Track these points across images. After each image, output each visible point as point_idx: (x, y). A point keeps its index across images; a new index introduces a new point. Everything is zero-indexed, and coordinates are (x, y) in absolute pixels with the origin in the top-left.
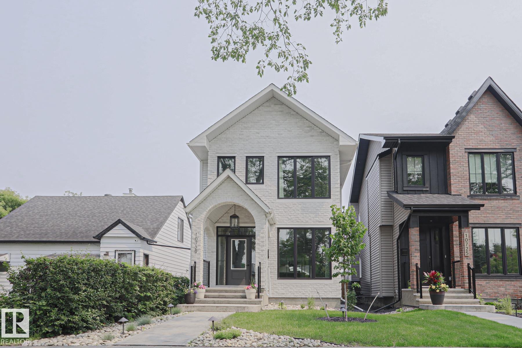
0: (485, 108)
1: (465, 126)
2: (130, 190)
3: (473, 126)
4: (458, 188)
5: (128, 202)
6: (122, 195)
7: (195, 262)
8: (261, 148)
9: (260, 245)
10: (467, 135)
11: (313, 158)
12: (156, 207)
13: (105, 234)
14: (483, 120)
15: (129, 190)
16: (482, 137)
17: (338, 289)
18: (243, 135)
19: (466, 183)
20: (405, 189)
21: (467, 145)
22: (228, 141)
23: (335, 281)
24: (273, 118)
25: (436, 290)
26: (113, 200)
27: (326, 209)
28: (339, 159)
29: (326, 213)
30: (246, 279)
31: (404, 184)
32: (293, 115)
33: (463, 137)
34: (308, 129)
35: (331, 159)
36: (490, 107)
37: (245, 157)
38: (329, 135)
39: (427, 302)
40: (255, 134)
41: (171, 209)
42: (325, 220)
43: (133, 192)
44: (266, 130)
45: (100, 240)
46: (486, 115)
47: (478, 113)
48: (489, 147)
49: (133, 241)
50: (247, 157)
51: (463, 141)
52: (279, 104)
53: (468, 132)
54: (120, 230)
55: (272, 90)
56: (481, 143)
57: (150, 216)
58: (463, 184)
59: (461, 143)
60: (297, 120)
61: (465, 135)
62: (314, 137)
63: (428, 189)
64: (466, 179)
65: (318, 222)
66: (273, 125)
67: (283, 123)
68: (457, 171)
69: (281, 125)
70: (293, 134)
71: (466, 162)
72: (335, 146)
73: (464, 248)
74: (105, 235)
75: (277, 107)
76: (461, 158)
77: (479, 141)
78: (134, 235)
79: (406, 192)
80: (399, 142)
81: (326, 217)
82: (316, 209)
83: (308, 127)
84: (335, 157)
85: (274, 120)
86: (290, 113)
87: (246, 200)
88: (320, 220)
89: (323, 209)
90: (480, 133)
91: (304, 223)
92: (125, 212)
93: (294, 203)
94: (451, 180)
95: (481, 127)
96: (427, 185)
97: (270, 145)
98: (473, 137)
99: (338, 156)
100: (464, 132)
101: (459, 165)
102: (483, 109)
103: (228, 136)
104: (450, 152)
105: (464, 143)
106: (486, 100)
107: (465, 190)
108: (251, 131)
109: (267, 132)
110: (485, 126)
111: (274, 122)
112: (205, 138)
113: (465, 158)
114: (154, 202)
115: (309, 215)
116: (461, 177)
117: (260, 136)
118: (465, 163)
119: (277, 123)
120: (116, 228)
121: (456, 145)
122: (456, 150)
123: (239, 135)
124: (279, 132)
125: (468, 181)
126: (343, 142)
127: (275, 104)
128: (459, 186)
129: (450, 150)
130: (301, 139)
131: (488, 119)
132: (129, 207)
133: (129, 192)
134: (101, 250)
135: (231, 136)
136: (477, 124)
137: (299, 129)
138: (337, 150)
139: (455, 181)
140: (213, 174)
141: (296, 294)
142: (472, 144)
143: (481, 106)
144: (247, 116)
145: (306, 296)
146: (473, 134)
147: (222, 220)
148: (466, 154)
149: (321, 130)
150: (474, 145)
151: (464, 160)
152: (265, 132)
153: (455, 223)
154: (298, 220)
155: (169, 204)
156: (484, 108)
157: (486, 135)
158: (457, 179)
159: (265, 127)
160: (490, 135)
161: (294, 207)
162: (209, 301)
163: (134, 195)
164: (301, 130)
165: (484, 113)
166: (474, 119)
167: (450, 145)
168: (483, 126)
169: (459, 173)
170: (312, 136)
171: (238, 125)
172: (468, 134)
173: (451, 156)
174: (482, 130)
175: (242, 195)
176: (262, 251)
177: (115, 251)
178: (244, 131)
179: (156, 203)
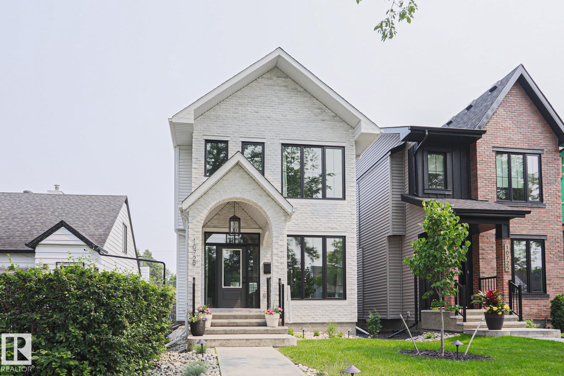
0: (514, 100)
1: (492, 120)
2: (57, 187)
3: (501, 121)
4: (485, 193)
5: (57, 201)
6: (47, 193)
7: (194, 279)
8: (260, 132)
9: (279, 256)
10: (495, 132)
11: (324, 149)
12: (96, 209)
13: (41, 240)
14: (512, 115)
15: (55, 187)
16: (511, 135)
17: (353, 311)
18: (237, 113)
19: (493, 187)
20: (426, 191)
21: (494, 143)
22: (219, 121)
23: (350, 302)
24: (275, 94)
25: (499, 312)
26: (37, 198)
27: (340, 213)
28: (355, 151)
29: (339, 218)
30: (241, 300)
31: (425, 186)
32: (300, 92)
33: (491, 134)
34: (319, 111)
35: (345, 150)
36: (519, 101)
37: (241, 143)
38: (343, 121)
39: (471, 326)
40: (252, 113)
41: (116, 212)
42: (338, 227)
43: (60, 189)
44: (267, 109)
45: (35, 248)
46: (514, 109)
47: (506, 106)
48: (518, 146)
49: (81, 250)
50: (243, 142)
51: (491, 138)
52: (284, 77)
53: (496, 127)
54: (63, 236)
55: (279, 56)
56: (509, 141)
57: (91, 220)
58: (490, 189)
59: (488, 140)
60: (305, 99)
61: (493, 131)
62: (325, 122)
63: (451, 193)
64: (493, 182)
65: (330, 229)
66: (275, 103)
67: (288, 102)
68: (484, 173)
69: (285, 104)
70: (301, 116)
71: (493, 162)
72: (350, 135)
73: (505, 262)
74: (42, 242)
75: (281, 81)
76: (489, 157)
77: (507, 139)
78: (82, 243)
79: (427, 196)
80: (427, 133)
81: (340, 222)
82: (328, 212)
83: (319, 109)
84: (350, 149)
85: (276, 97)
86: (296, 89)
87: (260, 196)
88: (332, 227)
89: (336, 212)
90: (508, 130)
91: (313, 229)
92: (56, 213)
93: (301, 204)
94: (478, 184)
95: (509, 123)
96: (450, 188)
97: (272, 128)
98: (501, 134)
99: (354, 147)
100: (491, 127)
101: (486, 166)
102: (511, 102)
103: (218, 114)
104: (477, 150)
105: (492, 140)
106: (515, 92)
107: (493, 196)
108: (248, 108)
109: (267, 112)
110: (514, 122)
111: (277, 99)
112: (193, 113)
113: (493, 158)
114: (92, 202)
115: (320, 219)
116: (488, 180)
117: (259, 116)
118: (492, 164)
119: (280, 101)
120: (58, 232)
121: (484, 142)
122: (483, 148)
123: (233, 113)
124: (283, 113)
125: (495, 185)
126: (365, 128)
127: (278, 77)
128: (486, 191)
129: (477, 148)
130: (310, 124)
131: (516, 114)
132: (60, 207)
133: (54, 189)
134: (37, 261)
135: (222, 114)
136: (506, 119)
137: (307, 110)
138: (353, 141)
139: (482, 184)
140: (200, 162)
141: (304, 319)
142: (500, 142)
143: (510, 98)
144: (242, 90)
145: (316, 320)
146: (501, 130)
147: (212, 223)
148: (494, 154)
149: (334, 114)
150: (502, 143)
151: (492, 160)
152: (265, 112)
153: (481, 233)
154: (307, 226)
155: (112, 206)
156: (512, 100)
157: (514, 133)
158: (484, 182)
159: (266, 105)
160: (518, 133)
161: (302, 209)
162: (219, 331)
163: (62, 194)
164: (310, 112)
165: (513, 107)
166: (503, 112)
167: (478, 141)
168: (511, 122)
169: (487, 175)
170: (324, 120)
171: (231, 100)
172: (496, 129)
173: (478, 154)
174: (510, 126)
175: (254, 189)
176: (281, 263)
177: (57, 263)
178: (239, 108)
179: (95, 204)
